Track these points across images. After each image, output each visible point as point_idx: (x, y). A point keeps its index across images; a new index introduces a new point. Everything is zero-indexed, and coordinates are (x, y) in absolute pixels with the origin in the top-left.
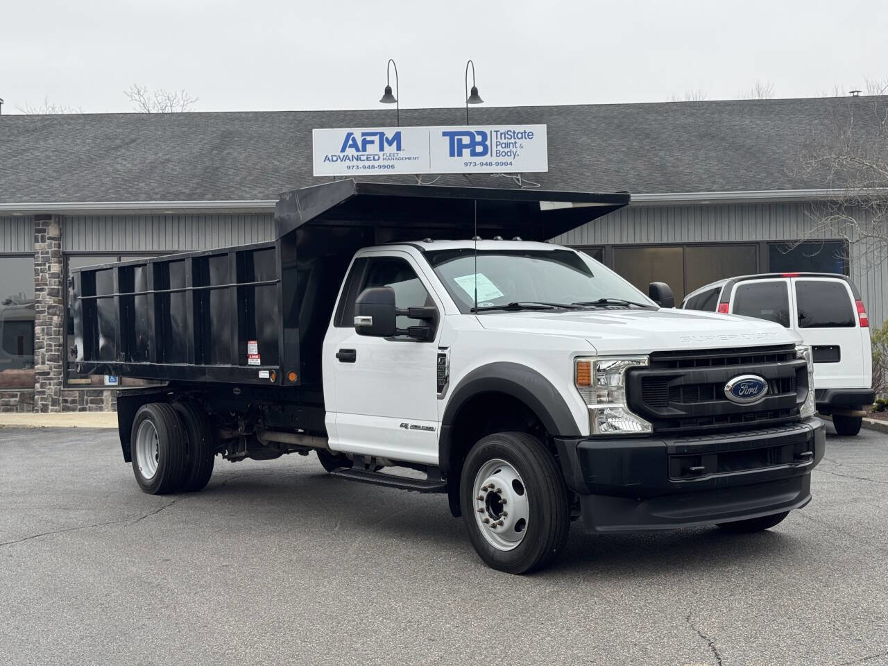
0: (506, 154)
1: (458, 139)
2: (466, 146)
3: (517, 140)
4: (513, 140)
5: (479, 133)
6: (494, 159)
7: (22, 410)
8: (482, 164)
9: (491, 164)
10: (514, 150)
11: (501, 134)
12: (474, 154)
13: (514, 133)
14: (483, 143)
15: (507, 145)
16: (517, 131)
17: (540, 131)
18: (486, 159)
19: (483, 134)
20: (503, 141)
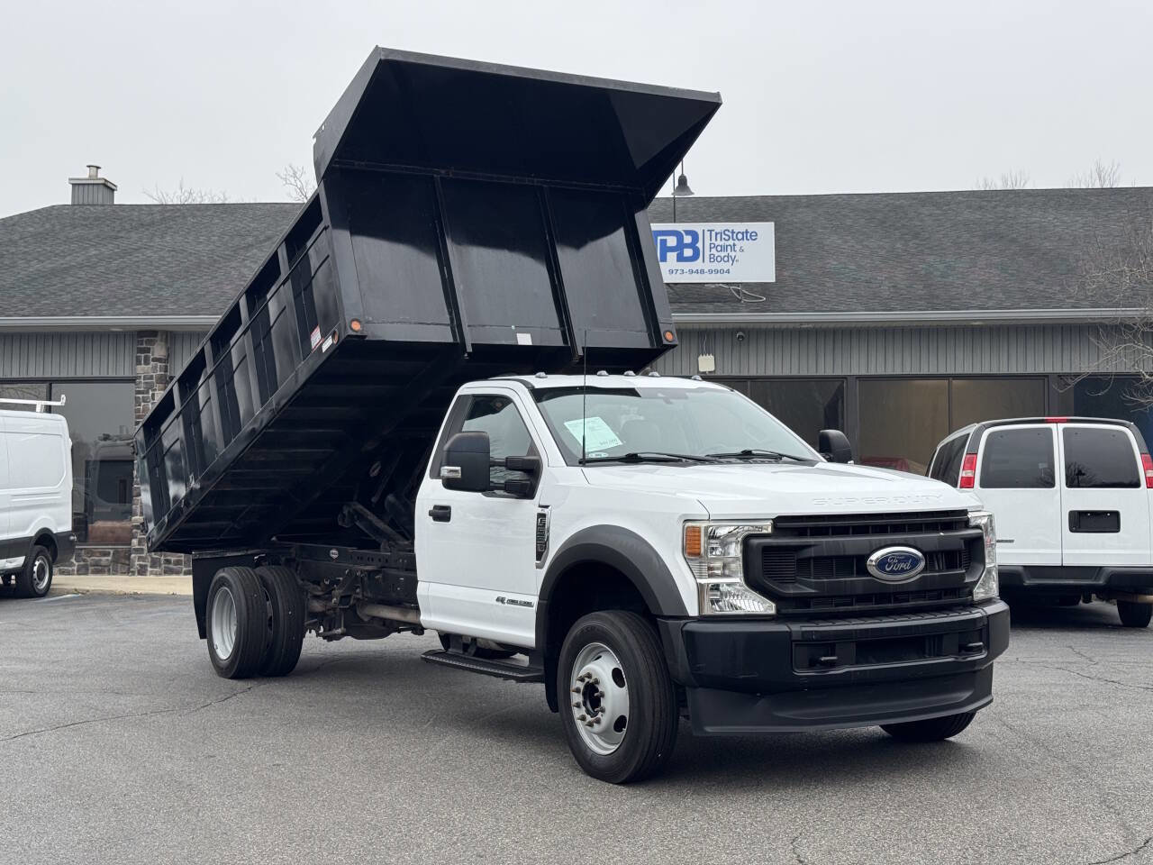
0: (722, 259)
1: (661, 240)
2: (672, 249)
3: (736, 242)
4: (731, 242)
5: (688, 232)
6: (707, 266)
7: (115, 572)
8: (691, 272)
9: (702, 272)
10: (733, 254)
11: (716, 234)
12: (681, 258)
13: (733, 232)
14: (693, 245)
15: (724, 248)
16: (736, 231)
17: (766, 230)
18: (697, 265)
19: (694, 235)
20: (718, 242)
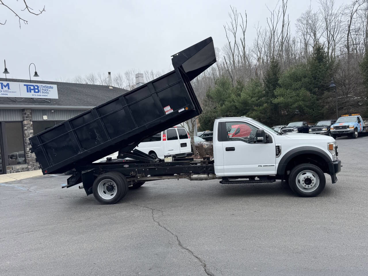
0: (45, 93)
1: (29, 87)
2: (32, 90)
3: (48, 89)
4: (47, 89)
5: (36, 86)
6: (42, 94)
8: (38, 95)
9: (41, 95)
10: (48, 92)
11: (43, 87)
12: (35, 92)
13: (47, 87)
14: (38, 89)
15: (45, 90)
16: (48, 86)
17: (55, 87)
18: (39, 94)
19: (37, 86)
20: (44, 89)
